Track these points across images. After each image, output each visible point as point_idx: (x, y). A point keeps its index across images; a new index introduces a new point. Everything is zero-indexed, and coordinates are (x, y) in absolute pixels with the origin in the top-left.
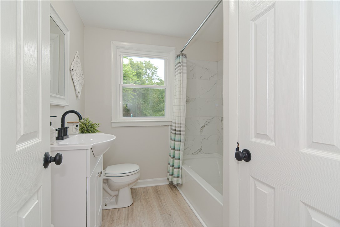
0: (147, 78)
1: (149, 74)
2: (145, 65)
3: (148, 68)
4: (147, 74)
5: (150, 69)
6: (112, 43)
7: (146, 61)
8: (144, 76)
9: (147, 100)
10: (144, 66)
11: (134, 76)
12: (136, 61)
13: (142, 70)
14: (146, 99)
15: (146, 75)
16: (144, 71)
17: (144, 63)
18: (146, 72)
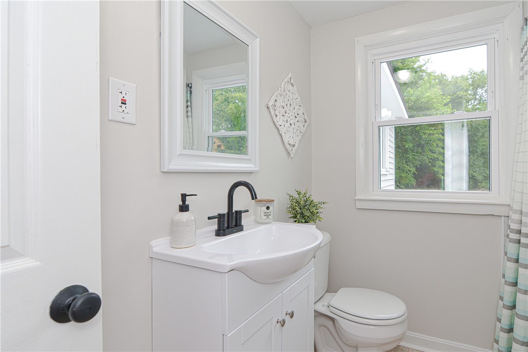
0: (476, 105)
1: (480, 97)
2: (473, 81)
3: (479, 86)
4: (477, 97)
5: (483, 87)
6: (356, 41)
7: (474, 74)
8: (470, 103)
9: (477, 148)
10: (471, 82)
11: (446, 105)
12: (453, 77)
13: (466, 90)
14: (474, 147)
15: (476, 99)
16: (470, 92)
17: (469, 77)
18: (475, 94)
